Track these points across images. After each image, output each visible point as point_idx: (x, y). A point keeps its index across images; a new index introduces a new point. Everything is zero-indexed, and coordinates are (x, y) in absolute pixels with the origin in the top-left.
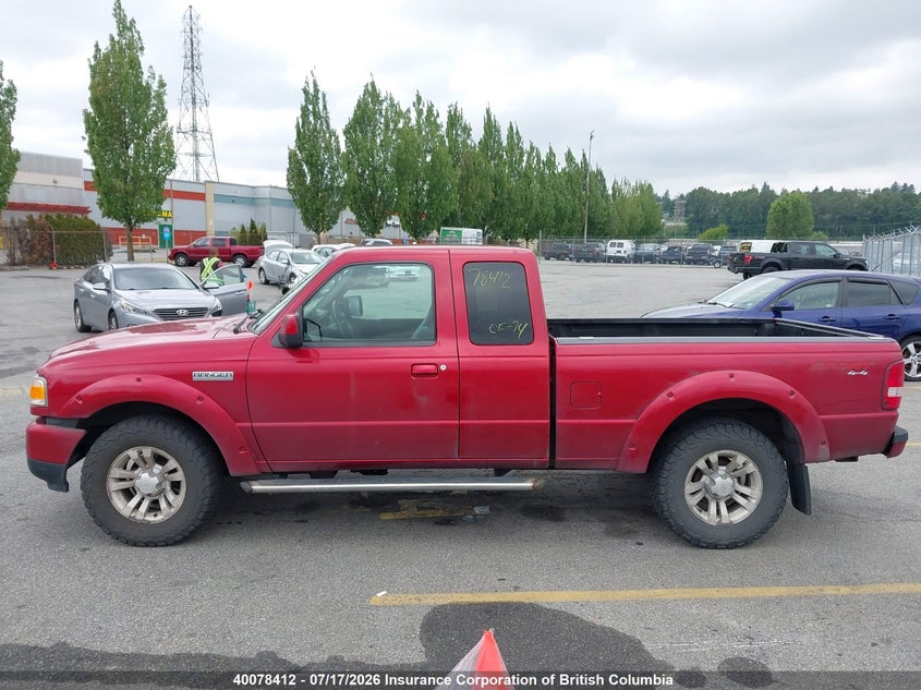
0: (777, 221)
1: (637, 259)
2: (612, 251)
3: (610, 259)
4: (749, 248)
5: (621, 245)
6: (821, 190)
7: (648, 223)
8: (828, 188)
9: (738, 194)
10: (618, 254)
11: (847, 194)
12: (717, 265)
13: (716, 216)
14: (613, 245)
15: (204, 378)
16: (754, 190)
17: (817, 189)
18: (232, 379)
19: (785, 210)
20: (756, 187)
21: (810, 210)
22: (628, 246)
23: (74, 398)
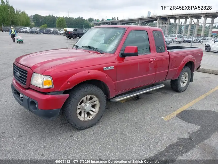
0: (59, 24)
1: (32, 32)
2: (24, 30)
3: (23, 32)
4: (67, 30)
5: (26, 28)
6: (65, 17)
7: (27, 23)
8: (66, 17)
9: (46, 16)
10: (26, 31)
11: (70, 18)
12: (54, 34)
13: (42, 22)
14: (24, 28)
15: (106, 69)
16: (50, 16)
17: (64, 17)
18: (113, 68)
19: (60, 21)
20: (50, 15)
21: (65, 21)
22: (28, 29)
23: (66, 82)
